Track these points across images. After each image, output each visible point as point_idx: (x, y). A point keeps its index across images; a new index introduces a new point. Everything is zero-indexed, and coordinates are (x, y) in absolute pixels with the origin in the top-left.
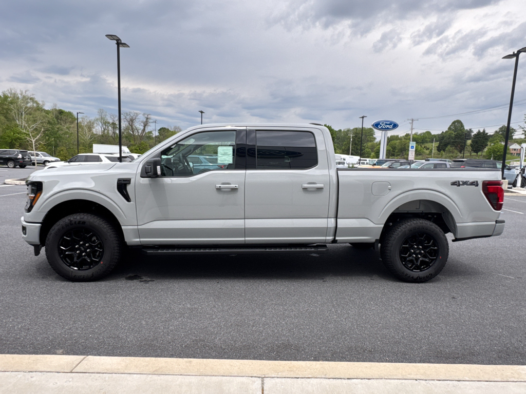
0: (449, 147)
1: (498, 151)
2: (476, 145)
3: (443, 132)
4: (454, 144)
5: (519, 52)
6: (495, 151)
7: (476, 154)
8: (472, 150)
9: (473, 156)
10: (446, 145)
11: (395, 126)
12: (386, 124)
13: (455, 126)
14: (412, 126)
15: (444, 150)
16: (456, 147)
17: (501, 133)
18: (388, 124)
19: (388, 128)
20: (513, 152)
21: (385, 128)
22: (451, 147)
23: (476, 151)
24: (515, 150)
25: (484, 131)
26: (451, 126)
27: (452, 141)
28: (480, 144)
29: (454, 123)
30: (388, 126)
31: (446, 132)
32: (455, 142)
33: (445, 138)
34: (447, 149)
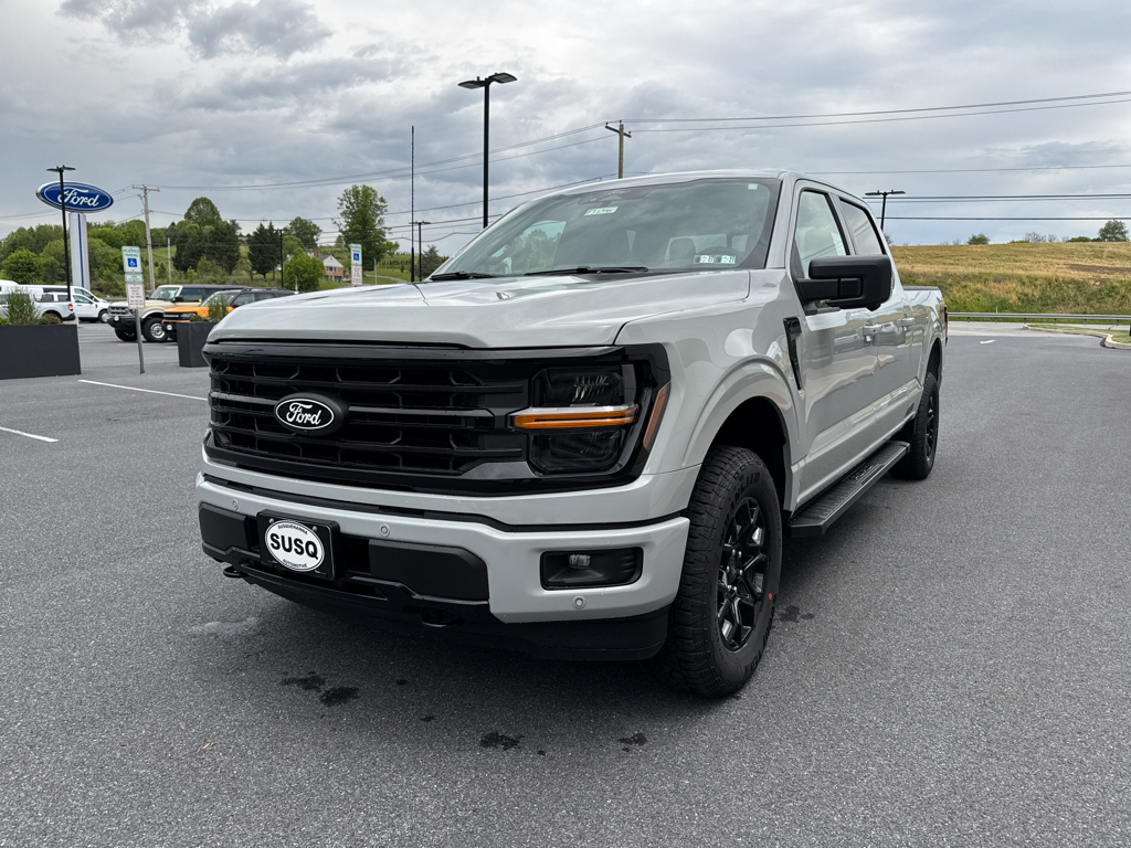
0: (204, 258)
1: (305, 271)
2: (261, 257)
3: (173, 224)
4: (213, 253)
5: (491, 79)
6: (298, 270)
7: (262, 276)
8: (254, 269)
9: (257, 280)
10: (196, 255)
11: (105, 201)
12: (80, 194)
13: (199, 212)
14: (146, 206)
15: (195, 268)
16: (219, 259)
17: (294, 232)
18: (84, 195)
19: (85, 205)
20: (329, 273)
21: (78, 205)
22: (208, 259)
23: (263, 271)
24: (331, 269)
25: (271, 227)
26: (189, 210)
27: (207, 245)
28: (267, 255)
29: (196, 203)
30: (84, 199)
31: (181, 223)
32: (215, 249)
33: (190, 240)
34: (200, 264)
